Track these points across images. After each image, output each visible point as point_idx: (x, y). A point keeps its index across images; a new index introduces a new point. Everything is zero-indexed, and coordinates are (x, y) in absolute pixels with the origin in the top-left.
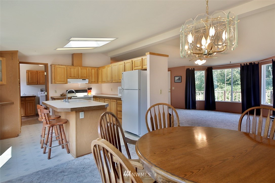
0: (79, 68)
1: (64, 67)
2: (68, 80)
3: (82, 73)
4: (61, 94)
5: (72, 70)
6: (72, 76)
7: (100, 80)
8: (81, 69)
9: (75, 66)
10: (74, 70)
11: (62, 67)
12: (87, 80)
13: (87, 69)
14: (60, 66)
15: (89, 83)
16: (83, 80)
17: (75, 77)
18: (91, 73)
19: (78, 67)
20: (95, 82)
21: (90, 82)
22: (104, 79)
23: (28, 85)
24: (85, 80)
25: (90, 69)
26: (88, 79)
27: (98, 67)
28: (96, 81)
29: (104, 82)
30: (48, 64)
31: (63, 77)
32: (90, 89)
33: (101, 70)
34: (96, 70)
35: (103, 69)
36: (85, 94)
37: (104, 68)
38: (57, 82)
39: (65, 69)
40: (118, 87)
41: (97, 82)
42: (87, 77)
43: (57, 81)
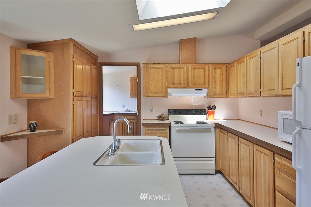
0: (190, 67)
1: (162, 66)
2: (170, 90)
3: (194, 76)
4: (158, 116)
5: (176, 71)
6: (176, 83)
7: (232, 90)
8: (194, 68)
9: (183, 64)
10: (179, 73)
11: (159, 66)
12: (205, 91)
13: (204, 69)
14: (156, 66)
15: (209, 95)
16: (195, 90)
17: (181, 84)
18: (214, 76)
19: (188, 65)
20: (221, 94)
21: (212, 94)
22: (241, 88)
23: (131, 97)
24: (202, 90)
25: (211, 69)
26: (208, 88)
27: (229, 64)
28: (225, 93)
29: (242, 95)
30: (140, 63)
31: (160, 84)
32: (212, 108)
33: (234, 68)
34: (224, 68)
35: (238, 66)
36: (202, 118)
37: (240, 63)
38: (150, 95)
39: (164, 70)
40: (279, 111)
41: (227, 94)
42: (204, 84)
43: (150, 93)
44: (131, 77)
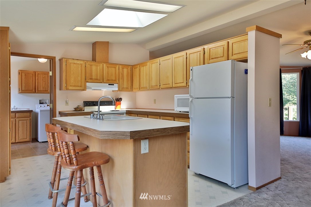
0: (105, 65)
1: (82, 62)
2: (88, 84)
3: (108, 73)
4: (75, 108)
5: (94, 68)
6: (93, 78)
7: (136, 84)
8: (108, 67)
9: (100, 62)
10: (96, 69)
11: (79, 62)
12: (116, 85)
13: (115, 68)
14: (76, 62)
15: (119, 90)
16: (109, 85)
17: (97, 79)
18: (123, 74)
19: (103, 63)
20: (127, 88)
21: (121, 89)
22: (144, 83)
23: (20, 93)
24: (114, 85)
25: (120, 68)
26: (118, 83)
27: (132, 66)
28: (129, 88)
29: (145, 89)
30: (55, 57)
31: (79, 78)
32: (119, 100)
33: (137, 69)
34: (129, 69)
35: (142, 68)
36: (111, 108)
37: (143, 66)
38: (70, 88)
39: (83, 66)
40: (175, 95)
41: (131, 88)
42: (115, 80)
43: (70, 86)
44: (21, 70)
